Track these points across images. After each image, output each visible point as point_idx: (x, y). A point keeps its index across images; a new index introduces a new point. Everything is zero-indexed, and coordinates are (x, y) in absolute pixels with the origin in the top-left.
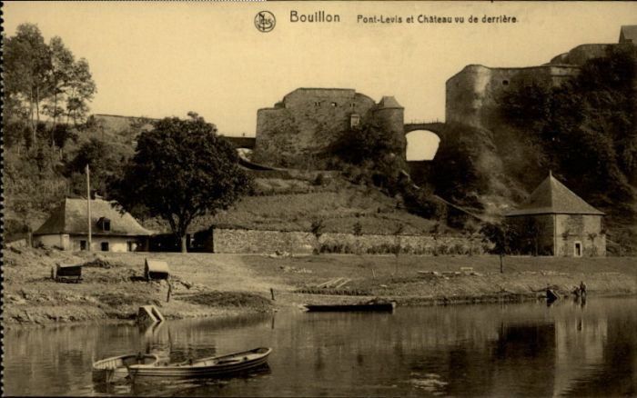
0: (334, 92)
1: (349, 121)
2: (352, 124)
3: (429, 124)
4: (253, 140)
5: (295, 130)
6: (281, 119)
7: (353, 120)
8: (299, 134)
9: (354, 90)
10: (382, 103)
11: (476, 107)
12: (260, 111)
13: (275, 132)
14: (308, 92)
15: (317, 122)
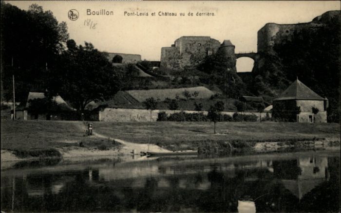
0: (200, 38)
1: (207, 53)
2: (209, 54)
3: (249, 54)
4: (159, 63)
5: (180, 58)
6: (173, 52)
7: (209, 52)
8: (182, 59)
9: (209, 37)
10: (224, 43)
11: (271, 45)
12: (163, 49)
13: (170, 58)
14: (186, 38)
15: (191, 53)
